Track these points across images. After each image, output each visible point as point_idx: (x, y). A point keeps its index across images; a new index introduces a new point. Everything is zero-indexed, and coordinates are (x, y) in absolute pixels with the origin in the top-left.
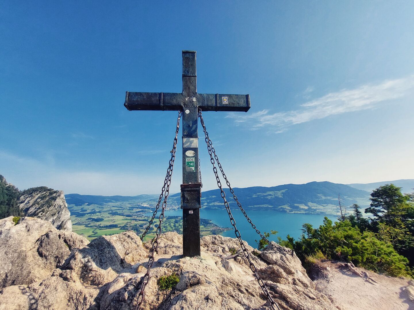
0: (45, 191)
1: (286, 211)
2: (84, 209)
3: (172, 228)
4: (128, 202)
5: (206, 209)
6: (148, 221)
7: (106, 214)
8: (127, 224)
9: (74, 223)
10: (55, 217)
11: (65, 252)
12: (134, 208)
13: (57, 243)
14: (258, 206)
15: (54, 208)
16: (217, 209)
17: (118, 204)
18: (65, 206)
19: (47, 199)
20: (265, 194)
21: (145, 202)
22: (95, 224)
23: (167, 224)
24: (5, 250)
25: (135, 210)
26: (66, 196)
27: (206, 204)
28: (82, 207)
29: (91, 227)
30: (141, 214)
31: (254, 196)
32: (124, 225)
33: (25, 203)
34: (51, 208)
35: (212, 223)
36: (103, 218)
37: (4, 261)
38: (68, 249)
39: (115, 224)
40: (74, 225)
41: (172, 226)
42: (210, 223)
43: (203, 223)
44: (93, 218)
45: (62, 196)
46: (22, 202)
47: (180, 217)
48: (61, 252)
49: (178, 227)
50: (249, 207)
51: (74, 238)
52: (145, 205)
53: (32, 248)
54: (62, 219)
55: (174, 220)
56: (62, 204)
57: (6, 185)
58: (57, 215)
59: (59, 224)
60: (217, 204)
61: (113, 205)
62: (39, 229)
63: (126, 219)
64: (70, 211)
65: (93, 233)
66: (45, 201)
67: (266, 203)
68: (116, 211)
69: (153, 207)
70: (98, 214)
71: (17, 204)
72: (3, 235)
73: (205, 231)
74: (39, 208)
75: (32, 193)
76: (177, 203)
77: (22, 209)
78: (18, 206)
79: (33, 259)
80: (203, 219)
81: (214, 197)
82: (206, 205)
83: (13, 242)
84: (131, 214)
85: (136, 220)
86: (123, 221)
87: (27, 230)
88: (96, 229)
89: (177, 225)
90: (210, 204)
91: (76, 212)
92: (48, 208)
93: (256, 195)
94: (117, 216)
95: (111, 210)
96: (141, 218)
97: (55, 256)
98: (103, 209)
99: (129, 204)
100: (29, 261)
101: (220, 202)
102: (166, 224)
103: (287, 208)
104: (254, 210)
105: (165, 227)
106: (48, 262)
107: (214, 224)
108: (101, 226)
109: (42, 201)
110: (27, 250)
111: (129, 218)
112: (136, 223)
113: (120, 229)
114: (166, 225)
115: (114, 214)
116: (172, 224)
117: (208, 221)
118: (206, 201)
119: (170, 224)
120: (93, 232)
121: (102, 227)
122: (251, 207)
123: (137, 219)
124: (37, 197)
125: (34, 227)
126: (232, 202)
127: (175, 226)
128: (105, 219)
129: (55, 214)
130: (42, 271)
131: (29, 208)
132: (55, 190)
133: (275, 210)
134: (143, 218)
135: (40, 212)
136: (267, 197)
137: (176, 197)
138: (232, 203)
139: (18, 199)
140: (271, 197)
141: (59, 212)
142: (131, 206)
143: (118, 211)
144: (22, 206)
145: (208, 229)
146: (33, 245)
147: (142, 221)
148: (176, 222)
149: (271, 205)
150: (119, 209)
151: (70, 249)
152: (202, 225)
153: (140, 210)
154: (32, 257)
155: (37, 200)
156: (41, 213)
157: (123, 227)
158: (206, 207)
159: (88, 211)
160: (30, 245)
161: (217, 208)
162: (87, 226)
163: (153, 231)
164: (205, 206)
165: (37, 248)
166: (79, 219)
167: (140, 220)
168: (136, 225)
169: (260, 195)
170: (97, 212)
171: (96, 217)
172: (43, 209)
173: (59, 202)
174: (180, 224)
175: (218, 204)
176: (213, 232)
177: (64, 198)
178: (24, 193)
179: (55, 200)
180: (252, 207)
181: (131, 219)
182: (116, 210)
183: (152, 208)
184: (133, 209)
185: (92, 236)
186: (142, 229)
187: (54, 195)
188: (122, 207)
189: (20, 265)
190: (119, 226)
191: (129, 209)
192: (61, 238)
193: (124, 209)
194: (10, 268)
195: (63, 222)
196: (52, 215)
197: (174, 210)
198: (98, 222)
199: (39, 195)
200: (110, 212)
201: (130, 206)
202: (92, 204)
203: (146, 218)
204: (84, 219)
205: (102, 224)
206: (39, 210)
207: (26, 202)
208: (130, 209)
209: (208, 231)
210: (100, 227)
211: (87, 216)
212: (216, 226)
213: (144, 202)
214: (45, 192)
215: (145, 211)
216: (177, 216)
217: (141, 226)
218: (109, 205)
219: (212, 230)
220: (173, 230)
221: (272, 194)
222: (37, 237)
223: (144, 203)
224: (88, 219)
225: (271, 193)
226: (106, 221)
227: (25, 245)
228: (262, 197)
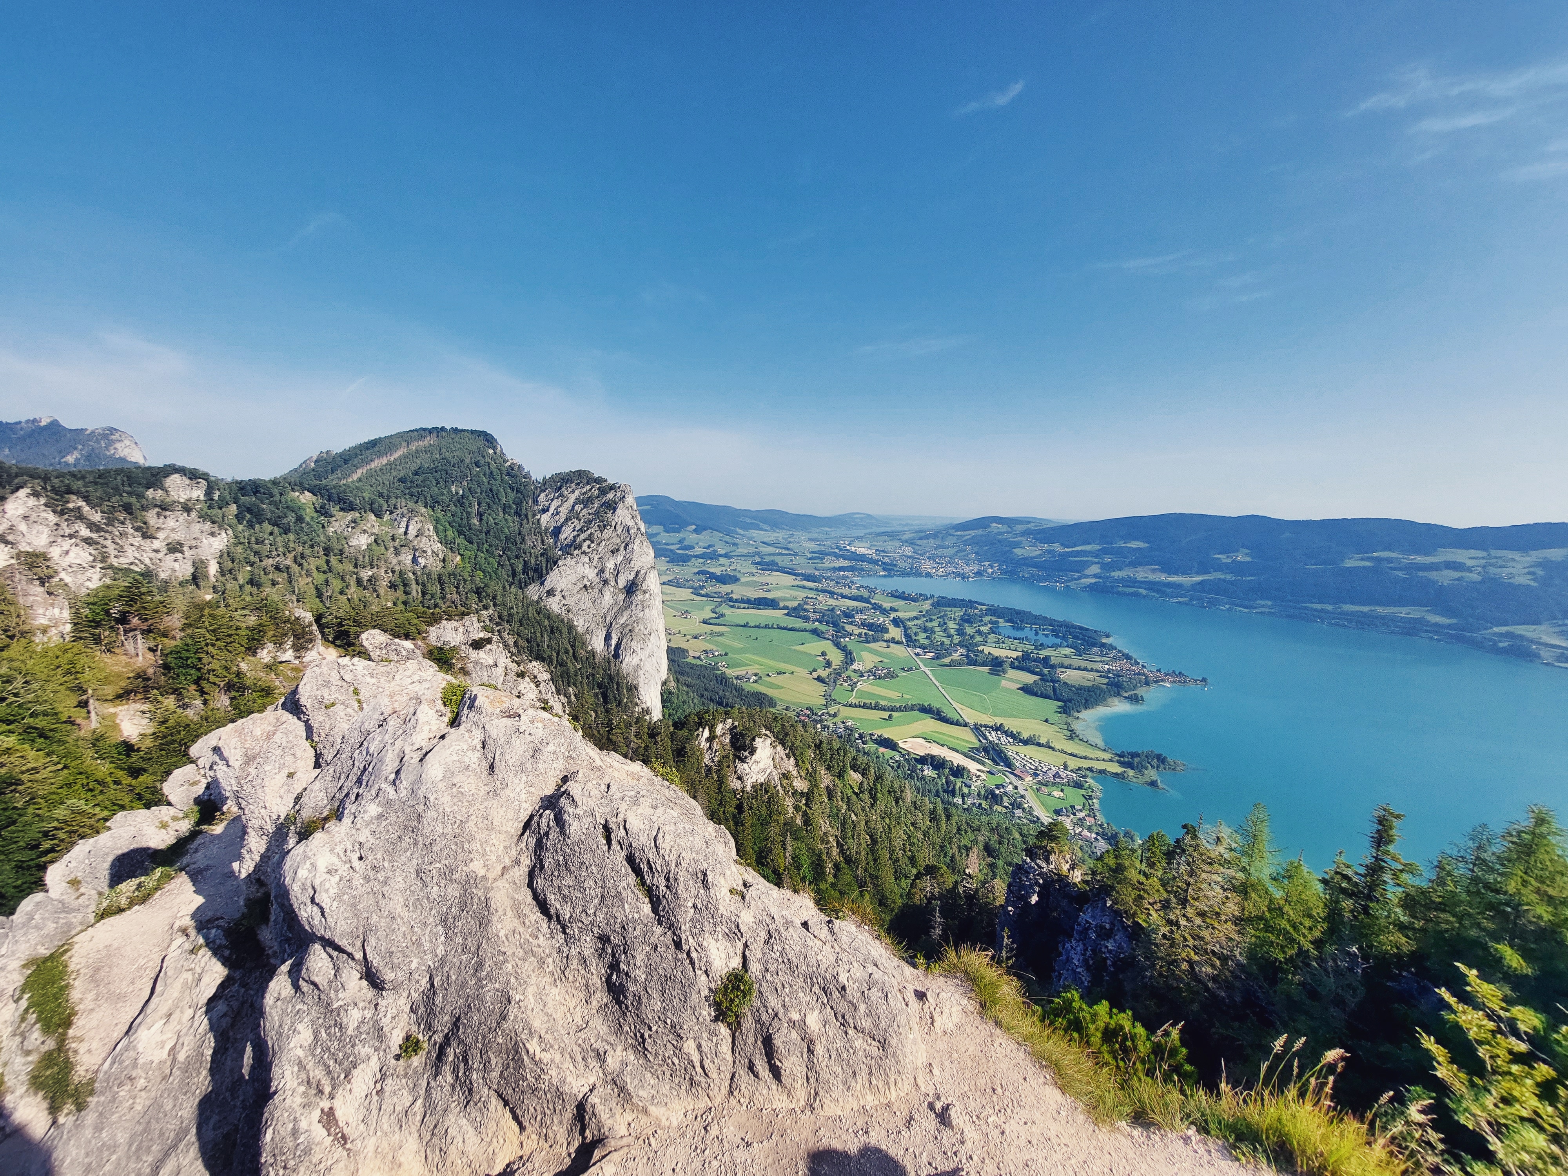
0: (588, 483)
1: (1538, 656)
2: (686, 543)
3: (950, 636)
4: (808, 536)
5: (1092, 588)
6: (870, 603)
7: (745, 563)
8: (806, 603)
9: (666, 579)
10: (620, 558)
11: (634, 921)
12: (826, 554)
13: (600, 867)
14: (1365, 609)
15: (615, 534)
16: (1145, 597)
17: (779, 535)
18: (639, 529)
19: (596, 505)
20: (1420, 559)
21: (860, 539)
22: (717, 590)
23: (935, 623)
24: (415, 862)
25: (830, 563)
26: (640, 500)
27: (1095, 569)
28: (681, 535)
29: (707, 596)
30: (847, 577)
31: (1349, 564)
32: (795, 604)
33: (550, 513)
34: (608, 533)
35: (1112, 647)
36: (738, 575)
37: (419, 911)
38: (647, 908)
39: (770, 596)
40: (664, 583)
41: (952, 632)
42: (1103, 645)
43: (1070, 641)
44: (711, 570)
45: (630, 500)
46: (545, 511)
47: (984, 604)
48: (619, 921)
49: (972, 637)
50: (1306, 608)
51: (667, 858)
52: (861, 549)
53: (508, 862)
54: (636, 565)
55: (959, 612)
56: (631, 523)
57: (505, 461)
58: (622, 552)
59: (631, 578)
60: (1142, 574)
61: (765, 540)
62: (529, 765)
63: (804, 587)
64: (654, 545)
65: (714, 615)
66: (593, 511)
67: (1416, 603)
68: (772, 558)
69: (886, 560)
70: (722, 560)
71: (534, 515)
72: (404, 782)
73: (1079, 669)
74: (582, 530)
75: (560, 488)
76: (977, 553)
77: (547, 529)
78: (539, 520)
79: (516, 923)
80: (1075, 627)
81: (1134, 545)
82: (1095, 576)
83: (439, 830)
84: (817, 573)
85: (832, 594)
86: (794, 593)
87: (485, 765)
88: (720, 604)
89: (969, 630)
90: (1116, 574)
91: (667, 550)
92: (602, 532)
93: (1362, 559)
94: (774, 573)
95: (758, 554)
96: (846, 591)
97: (595, 930)
98: (734, 548)
99: (811, 540)
100: (502, 934)
101: (1163, 570)
102: (931, 620)
103: (1546, 639)
104: (1337, 625)
105: (925, 630)
106: (574, 952)
107: (1120, 651)
108: (734, 596)
109: (585, 512)
110: (491, 876)
111: (811, 585)
112: (832, 602)
113: (787, 615)
114: (929, 625)
115: (768, 566)
116: (952, 626)
117: (1094, 636)
118: (1096, 560)
119: (945, 623)
120: (714, 612)
121: (737, 601)
122: (1322, 610)
123: (836, 590)
124: (573, 498)
125: (508, 757)
126: (1222, 577)
127: (961, 632)
128: (743, 580)
129: (618, 550)
130: (555, 991)
131: (562, 526)
132: (611, 481)
133: (1459, 639)
134: (855, 592)
135: (585, 540)
136: (1434, 575)
137: (973, 533)
138: (1224, 580)
139: (536, 502)
140: (1456, 575)
141: (627, 545)
142: (817, 548)
143: (778, 559)
144: (545, 519)
145: (1090, 665)
146: (510, 847)
147: (850, 598)
148: (967, 620)
149: (1448, 612)
150: (781, 554)
151: (655, 910)
152: (1068, 646)
153: (846, 563)
154: (509, 913)
155: (573, 506)
156: (588, 542)
157: (795, 609)
158: (1093, 580)
159: (698, 551)
160: (502, 848)
161: (1143, 592)
162: (696, 592)
163: (887, 636)
164: (1088, 576)
165: (527, 870)
166: (677, 569)
167: (844, 597)
168: (833, 610)
169: (1390, 560)
170: (721, 556)
171: (717, 571)
172: (589, 532)
173: (623, 515)
174: (982, 628)
175: (1152, 577)
176: (1108, 678)
177: (635, 507)
178: (545, 484)
179: (615, 510)
180: (1330, 608)
181: (817, 590)
182: (774, 554)
183: (884, 563)
184: (822, 559)
185: (712, 621)
186: (851, 623)
187: (610, 496)
188: (788, 549)
189: (471, 943)
190: (782, 604)
191: (809, 556)
192: (615, 846)
193: (795, 555)
194: (441, 951)
195: (637, 573)
196: (613, 552)
197: (964, 578)
198: (725, 584)
199: (577, 493)
200: (758, 559)
201: (812, 546)
202: (705, 530)
203: (865, 593)
204: (689, 570)
205: (738, 591)
206: (583, 536)
207: (552, 510)
208: (815, 558)
209: (1092, 670)
210: (731, 600)
211: (695, 565)
212: (1128, 657)
213: (857, 538)
214: (588, 487)
215: (862, 570)
216: (970, 601)
217: (848, 615)
218: (751, 539)
219: (1109, 671)
220: (955, 645)
221: (1470, 563)
222: (524, 805)
223: (856, 543)
224: (698, 573)
225: (1461, 556)
226: (747, 584)
227: (481, 845)
228: (1399, 569)
